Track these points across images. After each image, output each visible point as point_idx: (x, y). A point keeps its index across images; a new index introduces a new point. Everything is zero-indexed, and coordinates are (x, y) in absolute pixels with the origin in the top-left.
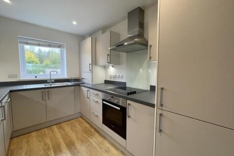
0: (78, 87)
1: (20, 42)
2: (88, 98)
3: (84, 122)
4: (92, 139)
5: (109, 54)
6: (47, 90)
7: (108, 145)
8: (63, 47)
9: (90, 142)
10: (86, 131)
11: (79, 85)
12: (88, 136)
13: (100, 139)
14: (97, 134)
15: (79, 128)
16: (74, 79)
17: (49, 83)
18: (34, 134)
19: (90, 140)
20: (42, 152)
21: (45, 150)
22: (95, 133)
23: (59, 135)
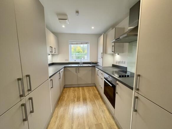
0: (94, 68)
1: (70, 44)
2: (98, 75)
3: (96, 90)
4: (97, 101)
5: (114, 45)
6: (78, 68)
7: (105, 108)
8: (88, 44)
9: (95, 102)
10: (95, 96)
11: (95, 67)
12: (95, 99)
13: (102, 103)
14: (100, 99)
15: (92, 92)
16: (92, 63)
17: (80, 64)
18: (72, 88)
19: (96, 101)
20: (72, 98)
21: (74, 97)
22: (100, 98)
23: (81, 93)
